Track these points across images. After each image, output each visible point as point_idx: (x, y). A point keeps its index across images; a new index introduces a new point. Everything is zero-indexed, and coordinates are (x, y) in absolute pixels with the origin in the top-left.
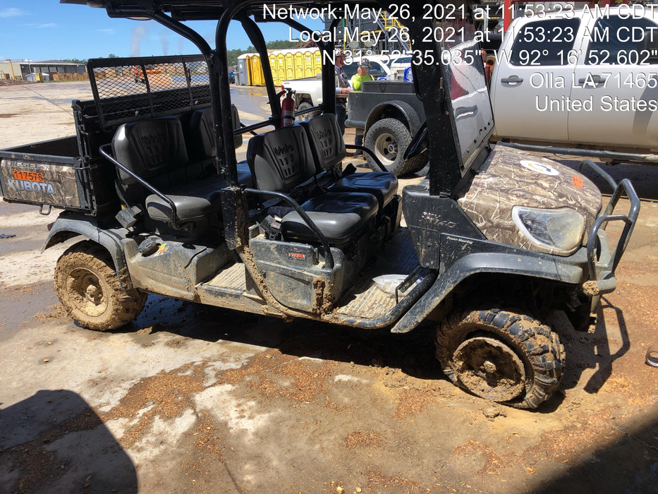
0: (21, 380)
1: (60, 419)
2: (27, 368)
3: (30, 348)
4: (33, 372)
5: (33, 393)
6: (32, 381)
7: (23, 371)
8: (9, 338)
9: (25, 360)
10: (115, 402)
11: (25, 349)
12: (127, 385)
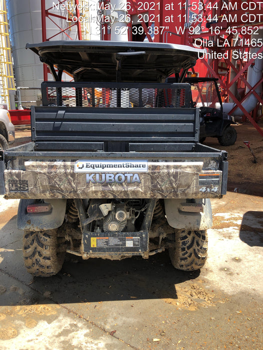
0: (255, 257)
1: (252, 233)
2: (248, 262)
3: (238, 274)
4: (247, 258)
5: (254, 247)
6: (251, 253)
7: (251, 261)
8: (243, 293)
9: (246, 267)
10: (231, 228)
11: (241, 275)
12: (220, 230)
